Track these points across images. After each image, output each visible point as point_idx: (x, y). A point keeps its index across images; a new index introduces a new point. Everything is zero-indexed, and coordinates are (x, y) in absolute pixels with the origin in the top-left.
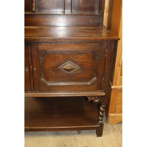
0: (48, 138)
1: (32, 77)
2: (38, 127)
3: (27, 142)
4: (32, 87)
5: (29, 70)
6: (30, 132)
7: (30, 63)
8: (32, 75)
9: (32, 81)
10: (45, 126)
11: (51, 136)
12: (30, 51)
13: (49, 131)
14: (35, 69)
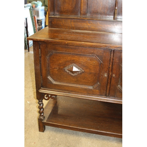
0: (112, 143)
1: (110, 83)
2: (105, 131)
3: (91, 144)
4: (108, 92)
5: (108, 76)
6: (94, 135)
7: (110, 69)
8: (110, 81)
9: (108, 87)
10: (112, 132)
11: (115, 142)
12: (112, 58)
13: (114, 137)
14: (114, 76)
